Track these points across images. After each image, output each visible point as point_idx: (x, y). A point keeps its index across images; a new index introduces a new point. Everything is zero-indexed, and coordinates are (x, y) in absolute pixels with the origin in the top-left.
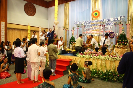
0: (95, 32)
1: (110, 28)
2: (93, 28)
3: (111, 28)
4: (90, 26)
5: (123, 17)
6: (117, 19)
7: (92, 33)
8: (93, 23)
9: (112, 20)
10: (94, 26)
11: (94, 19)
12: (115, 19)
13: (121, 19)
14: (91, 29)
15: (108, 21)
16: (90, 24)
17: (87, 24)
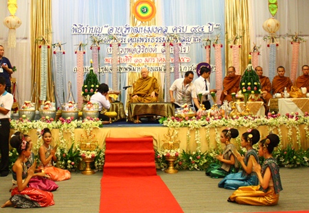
0: (144, 59)
1: (183, 50)
2: (137, 47)
3: (186, 52)
4: (127, 42)
5: (215, 26)
6: (200, 30)
7: (133, 62)
8: (137, 36)
9: (189, 31)
10: (141, 44)
11: (139, 23)
12: (197, 30)
13: (211, 30)
14: (129, 50)
15: (178, 32)
16: (128, 38)
17: (119, 37)
